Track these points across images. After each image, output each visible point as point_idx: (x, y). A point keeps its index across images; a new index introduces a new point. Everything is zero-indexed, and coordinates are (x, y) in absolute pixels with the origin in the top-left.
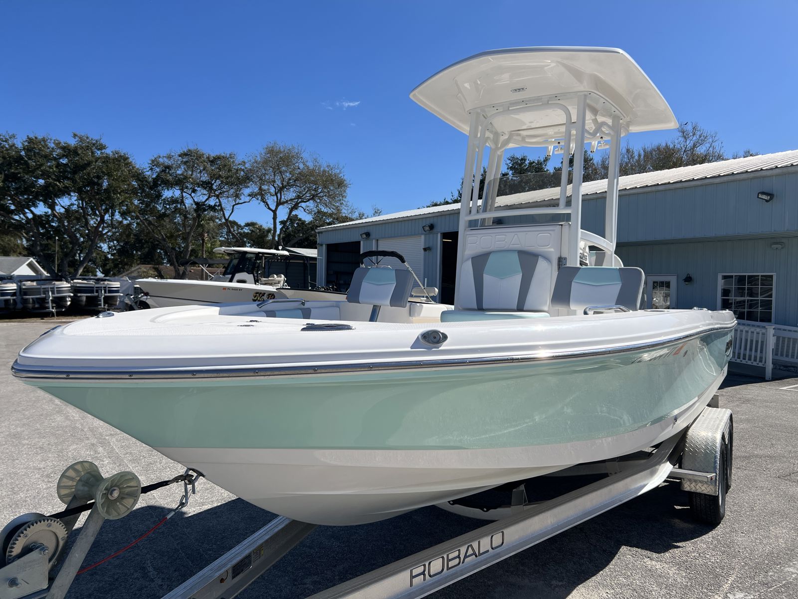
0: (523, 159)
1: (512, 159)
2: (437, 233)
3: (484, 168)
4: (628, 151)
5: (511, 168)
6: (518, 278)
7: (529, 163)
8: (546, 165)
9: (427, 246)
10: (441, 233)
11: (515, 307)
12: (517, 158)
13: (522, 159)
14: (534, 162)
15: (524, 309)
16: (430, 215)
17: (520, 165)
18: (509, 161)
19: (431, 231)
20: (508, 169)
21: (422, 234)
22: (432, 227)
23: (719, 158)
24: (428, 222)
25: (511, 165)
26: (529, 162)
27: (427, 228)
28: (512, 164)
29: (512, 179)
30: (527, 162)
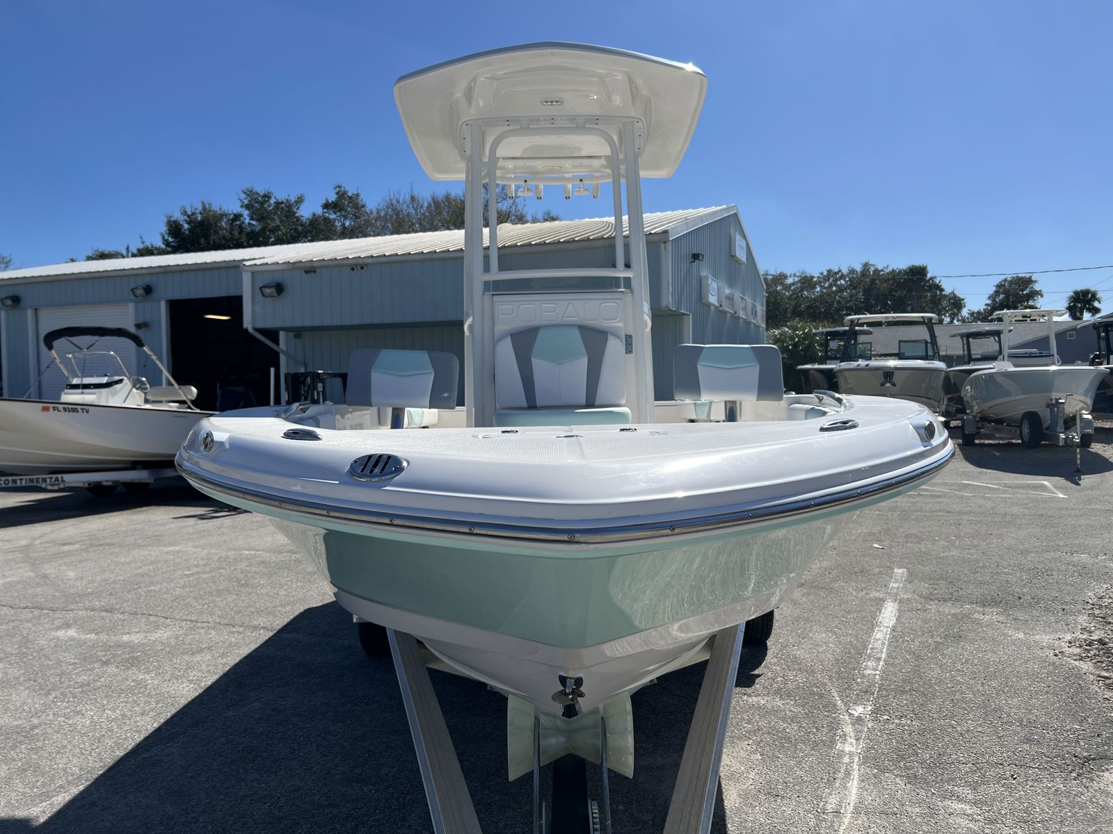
0: (267, 197)
1: (250, 193)
2: (160, 301)
3: (203, 203)
4: (413, 198)
5: (248, 207)
6: (583, 363)
7: (275, 203)
8: (298, 209)
9: (140, 321)
10: (166, 301)
11: (583, 402)
12: (257, 193)
13: (265, 196)
14: (282, 203)
15: (596, 404)
16: (143, 271)
17: (262, 204)
18: (245, 196)
19: (147, 297)
20: (242, 206)
21: (131, 301)
22: (148, 290)
23: (521, 219)
24: (141, 282)
25: (246, 202)
26: (275, 200)
27: (140, 292)
28: (249, 201)
29: (249, 223)
30: (272, 201)
